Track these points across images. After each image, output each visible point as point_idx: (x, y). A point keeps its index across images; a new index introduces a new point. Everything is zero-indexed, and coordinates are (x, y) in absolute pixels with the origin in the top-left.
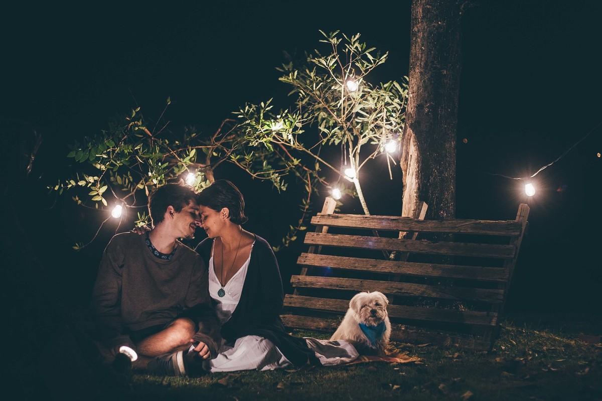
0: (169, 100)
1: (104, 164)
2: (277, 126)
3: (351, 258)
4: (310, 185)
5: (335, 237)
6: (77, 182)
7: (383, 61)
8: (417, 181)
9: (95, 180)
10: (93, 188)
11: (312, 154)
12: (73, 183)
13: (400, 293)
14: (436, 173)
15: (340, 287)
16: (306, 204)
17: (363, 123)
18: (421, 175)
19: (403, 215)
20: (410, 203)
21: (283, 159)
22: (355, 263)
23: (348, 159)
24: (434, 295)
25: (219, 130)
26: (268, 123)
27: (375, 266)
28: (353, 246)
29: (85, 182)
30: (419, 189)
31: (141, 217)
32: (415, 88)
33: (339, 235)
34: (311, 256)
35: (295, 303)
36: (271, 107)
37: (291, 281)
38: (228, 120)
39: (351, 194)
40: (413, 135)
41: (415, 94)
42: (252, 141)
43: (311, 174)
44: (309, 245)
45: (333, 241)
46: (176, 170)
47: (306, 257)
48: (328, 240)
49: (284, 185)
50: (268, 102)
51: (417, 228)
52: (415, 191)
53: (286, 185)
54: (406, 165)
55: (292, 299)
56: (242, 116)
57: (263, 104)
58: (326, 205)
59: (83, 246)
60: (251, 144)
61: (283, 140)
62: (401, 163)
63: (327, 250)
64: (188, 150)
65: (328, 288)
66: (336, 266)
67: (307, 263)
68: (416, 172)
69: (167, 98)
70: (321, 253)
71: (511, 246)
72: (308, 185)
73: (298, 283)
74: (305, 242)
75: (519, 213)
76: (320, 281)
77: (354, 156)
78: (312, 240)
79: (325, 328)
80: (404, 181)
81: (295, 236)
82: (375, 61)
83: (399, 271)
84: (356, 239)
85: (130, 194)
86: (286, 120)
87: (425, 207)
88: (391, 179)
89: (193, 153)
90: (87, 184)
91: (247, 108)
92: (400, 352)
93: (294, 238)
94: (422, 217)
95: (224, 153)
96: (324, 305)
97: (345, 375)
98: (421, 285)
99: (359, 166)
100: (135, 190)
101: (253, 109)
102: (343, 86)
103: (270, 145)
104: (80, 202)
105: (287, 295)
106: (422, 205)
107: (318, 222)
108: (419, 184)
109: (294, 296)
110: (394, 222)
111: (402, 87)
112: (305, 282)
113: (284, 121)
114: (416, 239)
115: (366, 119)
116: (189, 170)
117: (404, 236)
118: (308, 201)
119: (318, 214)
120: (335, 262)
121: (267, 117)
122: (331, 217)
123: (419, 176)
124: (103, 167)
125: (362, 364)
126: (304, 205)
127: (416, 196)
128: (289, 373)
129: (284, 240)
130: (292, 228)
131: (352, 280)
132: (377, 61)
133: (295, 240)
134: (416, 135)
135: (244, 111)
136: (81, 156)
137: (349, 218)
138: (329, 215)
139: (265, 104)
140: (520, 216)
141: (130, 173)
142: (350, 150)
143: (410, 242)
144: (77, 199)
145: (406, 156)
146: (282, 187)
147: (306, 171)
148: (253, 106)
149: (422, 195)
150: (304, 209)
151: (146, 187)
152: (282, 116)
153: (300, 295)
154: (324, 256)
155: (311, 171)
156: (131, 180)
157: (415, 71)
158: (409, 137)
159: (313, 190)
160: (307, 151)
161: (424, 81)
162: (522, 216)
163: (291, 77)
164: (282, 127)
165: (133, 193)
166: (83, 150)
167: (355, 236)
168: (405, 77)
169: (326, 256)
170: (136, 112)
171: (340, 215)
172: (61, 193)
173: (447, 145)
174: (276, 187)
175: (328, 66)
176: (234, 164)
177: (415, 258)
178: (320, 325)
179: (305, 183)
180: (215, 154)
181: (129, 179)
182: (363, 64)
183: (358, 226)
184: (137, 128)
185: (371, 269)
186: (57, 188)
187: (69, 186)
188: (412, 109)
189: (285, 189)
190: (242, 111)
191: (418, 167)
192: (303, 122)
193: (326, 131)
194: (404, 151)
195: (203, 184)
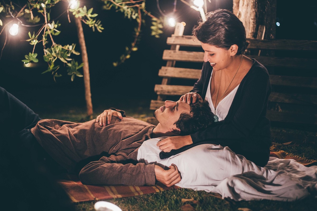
8: (254, 10)
18: (258, 5)
30: (256, 16)
34: (170, 69)
37: (155, 90)
43: (141, 10)
44: (166, 61)
47: (166, 70)
53: (136, 15)
55: (158, 104)
67: (167, 75)
73: (162, 91)
74: (164, 58)
78: (170, 56)
81: (129, 55)
93: (128, 57)
94: (263, 38)
105: (152, 101)
106: (264, 29)
107: (174, 42)
108: (256, 13)
109: (159, 101)
112: (168, 90)
119: (172, 35)
123: (256, 6)
126: (136, 32)
127: (254, 22)
129: (121, 58)
130: (127, 49)
133: (130, 58)
141: (12, 3)
146: (133, 16)
149: (260, 21)
150: (135, 35)
153: (164, 100)
156: (13, 8)
159: (142, 21)
174: (127, 16)
195: (80, 9)
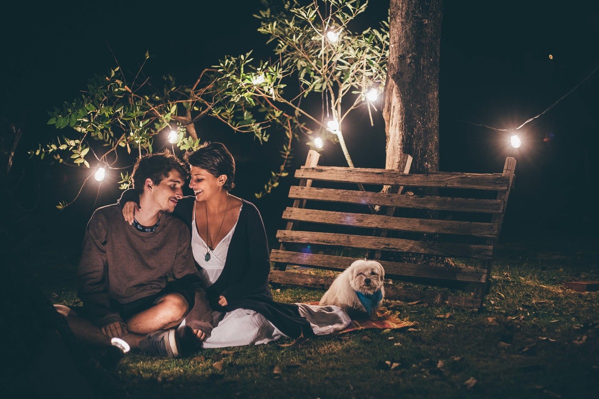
0: (147, 54)
1: (85, 127)
2: (259, 80)
3: (337, 213)
4: (290, 131)
5: (320, 191)
6: (58, 146)
7: (363, 10)
8: (401, 133)
9: (76, 144)
10: (74, 151)
11: (294, 106)
12: (54, 147)
13: (388, 248)
14: (419, 124)
15: (327, 243)
16: (287, 149)
17: (342, 71)
18: (405, 127)
19: (388, 167)
20: (394, 155)
21: (263, 106)
22: (341, 218)
23: (331, 111)
24: (422, 251)
25: (199, 81)
26: (248, 77)
27: (361, 221)
28: (339, 200)
29: (66, 146)
30: (403, 141)
31: (124, 178)
32: (397, 39)
33: (324, 189)
34: (296, 210)
35: (281, 259)
36: (251, 59)
37: (277, 236)
38: (207, 70)
39: (332, 140)
40: (396, 86)
41: (396, 45)
42: (234, 97)
43: (291, 121)
44: (293, 200)
45: (318, 196)
46: (157, 126)
47: (291, 211)
48: (312, 194)
49: (266, 136)
50: (248, 54)
51: (403, 182)
52: (399, 142)
53: (268, 136)
54: (388, 116)
55: (279, 254)
56: (222, 70)
57: (242, 57)
58: (310, 157)
59: (67, 205)
60: (232, 100)
61: (264, 92)
62: (384, 114)
63: (312, 204)
64: (169, 105)
65: (315, 243)
66: (321, 221)
67: (292, 217)
68: (399, 124)
69: (146, 52)
70: (306, 207)
71: (499, 201)
72: (288, 131)
73: (284, 238)
74: (290, 196)
75: (505, 167)
76: (306, 236)
77: (336, 108)
78: (297, 194)
79: (313, 284)
80: (386, 131)
81: (277, 182)
82: (354, 10)
83: (386, 226)
84: (341, 194)
85: (112, 150)
86: (267, 74)
87: (410, 159)
88: (372, 125)
89: (174, 109)
90: (68, 148)
91: (227, 61)
92: (391, 314)
93: (276, 184)
94: (407, 171)
95: (205, 107)
96: (311, 261)
97: (340, 347)
98: (409, 241)
99: (341, 118)
100: (116, 146)
101: (233, 62)
102: (323, 37)
103: (251, 99)
104: (61, 160)
105: (273, 251)
106: (407, 158)
107: (302, 175)
108: (403, 136)
109: (280, 251)
110: (380, 175)
111: (380, 32)
112: (292, 237)
113: (265, 73)
114: (401, 193)
115: (346, 68)
116: (170, 127)
117: (389, 189)
118: (289, 147)
119: (302, 167)
120: (320, 216)
121: (248, 70)
122: (315, 171)
123: (402, 128)
124: (84, 130)
125: (355, 332)
126: (285, 151)
127: (401, 149)
128: (283, 348)
129: (266, 187)
130: (274, 174)
131: (338, 235)
132: (357, 10)
134: (398, 86)
135: (224, 65)
136: (61, 122)
137: (333, 172)
138: (313, 169)
139: (245, 56)
140: (507, 169)
142: (332, 102)
143: (395, 196)
144: (59, 157)
145: (389, 107)
146: (264, 138)
147: (286, 118)
148: (233, 58)
149: (407, 148)
150: (285, 155)
151: (128, 145)
152: (262, 68)
153: (286, 250)
154: (309, 211)
155: (291, 118)
156: (112, 135)
157: (396, 21)
158: (392, 88)
159: (293, 136)
160: (288, 103)
161: (406, 32)
162: (509, 170)
163: (270, 28)
164: (263, 81)
165: (115, 148)
166: (63, 116)
167: (340, 190)
168: (384, 22)
169: (311, 210)
170: (115, 72)
171: (324, 168)
172: (42, 157)
173: (430, 96)
174: (257, 138)
175: (308, 17)
176: (215, 118)
177: (402, 212)
178: (308, 281)
179: (285, 129)
180: (196, 109)
181: (110, 134)
182: (343, 16)
183: (343, 180)
184: (117, 90)
185: (358, 224)
186: (38, 153)
187: (51, 150)
188: (394, 59)
189: (267, 140)
190: (222, 64)
191: (402, 119)
192: (283, 74)
193: (308, 83)
194: (386, 102)
195: (185, 140)
